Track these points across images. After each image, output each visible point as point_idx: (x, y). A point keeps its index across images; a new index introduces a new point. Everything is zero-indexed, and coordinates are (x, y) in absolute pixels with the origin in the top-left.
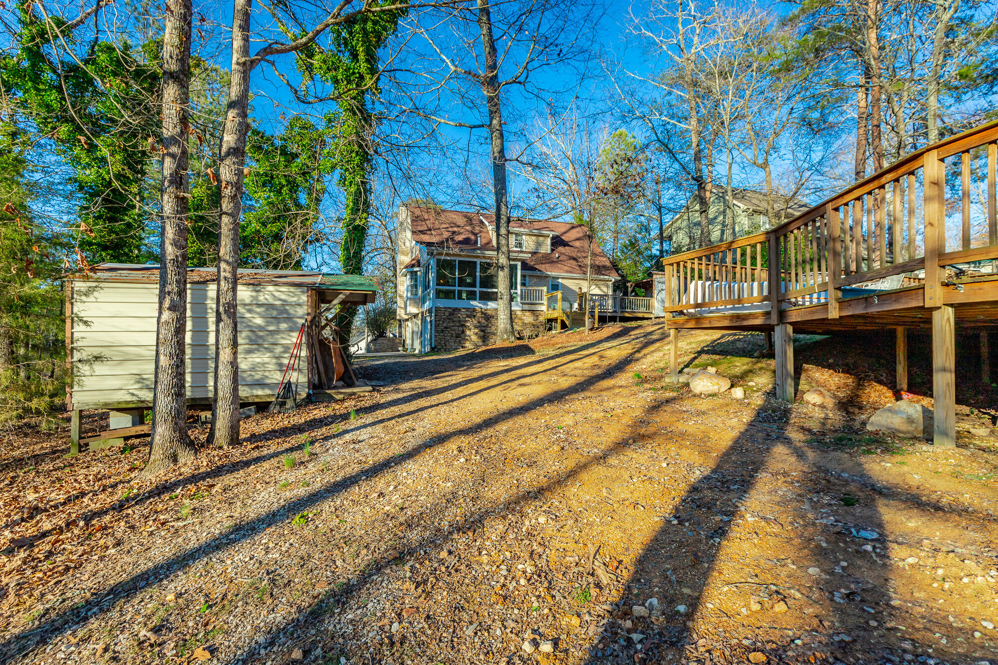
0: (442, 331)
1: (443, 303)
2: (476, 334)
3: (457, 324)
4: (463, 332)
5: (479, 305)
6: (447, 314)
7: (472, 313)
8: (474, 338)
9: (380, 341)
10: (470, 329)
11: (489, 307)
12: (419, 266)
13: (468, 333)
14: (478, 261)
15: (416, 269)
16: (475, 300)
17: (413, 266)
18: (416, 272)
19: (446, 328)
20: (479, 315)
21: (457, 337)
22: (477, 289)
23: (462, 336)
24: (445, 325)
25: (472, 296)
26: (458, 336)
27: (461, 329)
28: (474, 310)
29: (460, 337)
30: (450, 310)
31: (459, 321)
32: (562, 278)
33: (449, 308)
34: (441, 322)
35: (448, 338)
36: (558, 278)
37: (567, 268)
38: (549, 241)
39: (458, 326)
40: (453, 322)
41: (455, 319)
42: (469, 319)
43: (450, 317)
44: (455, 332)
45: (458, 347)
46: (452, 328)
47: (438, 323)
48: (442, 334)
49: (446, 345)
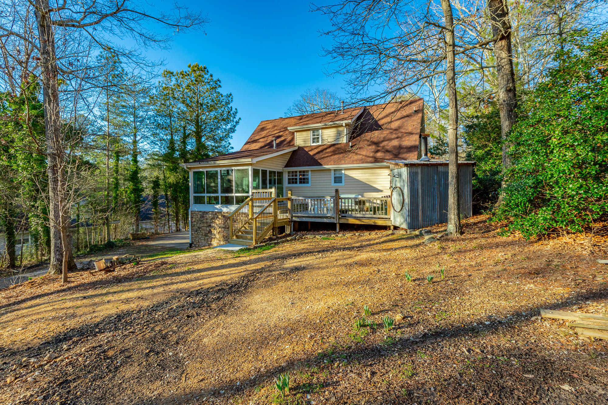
1: (197, 207)
2: (218, 234)
3: (205, 225)
4: (210, 232)
5: (221, 208)
6: (199, 216)
7: (216, 215)
10: (214, 229)
11: (229, 210)
13: (215, 232)
14: (219, 171)
16: (218, 204)
19: (199, 228)
22: (220, 195)
23: (209, 234)
24: (198, 225)
25: (216, 200)
26: (206, 235)
27: (208, 229)
28: (218, 213)
29: (208, 235)
30: (201, 213)
31: (207, 223)
32: (345, 169)
33: (200, 212)
34: (196, 223)
35: (200, 236)
36: (341, 170)
37: (359, 157)
38: (345, 129)
39: (206, 227)
40: (203, 223)
41: (204, 221)
42: (213, 221)
43: (201, 219)
44: (204, 232)
45: (206, 244)
46: (203, 228)
47: (194, 223)
48: (196, 233)
49: (199, 242)
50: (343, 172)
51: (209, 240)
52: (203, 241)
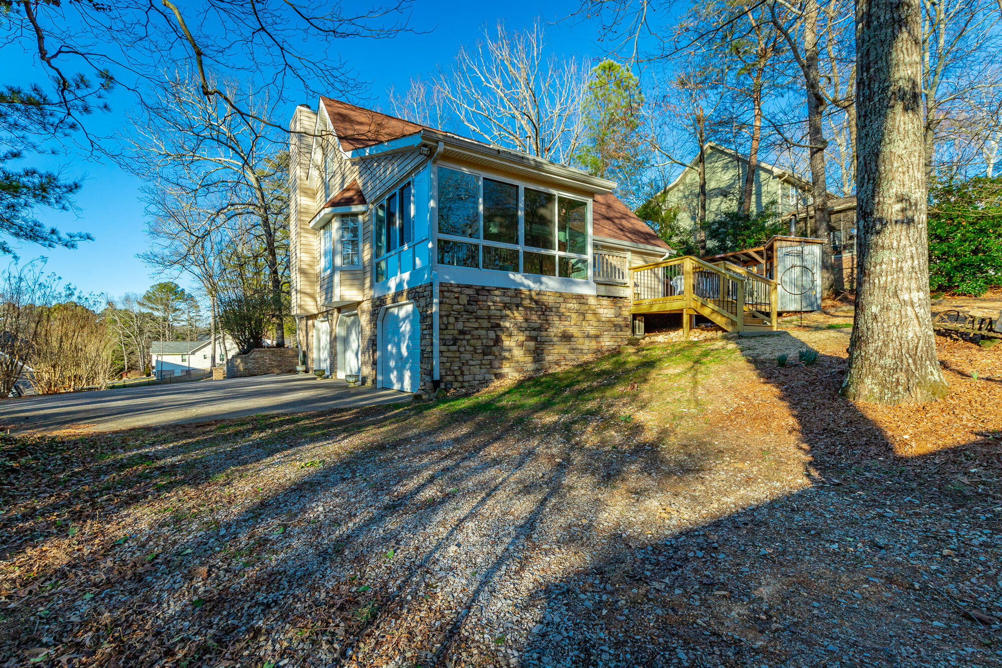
0: (455, 341)
1: (454, 275)
2: (521, 345)
3: (485, 324)
4: (498, 341)
5: (527, 282)
6: (464, 300)
7: (514, 299)
8: (518, 353)
9: (256, 354)
10: (510, 335)
11: (543, 288)
12: (363, 201)
13: (507, 343)
14: (522, 185)
15: (355, 209)
16: (516, 270)
17: (349, 202)
18: (356, 215)
19: (462, 332)
20: (527, 302)
21: (485, 354)
22: (521, 248)
23: (496, 350)
24: (460, 325)
25: (509, 262)
26: (487, 351)
27: (492, 334)
28: (518, 292)
29: (492, 352)
30: (470, 292)
31: (489, 317)
33: (469, 287)
34: (452, 320)
35: (468, 356)
39: (488, 329)
40: (477, 318)
41: (479, 313)
42: (508, 312)
43: (470, 308)
44: (480, 342)
45: (487, 376)
46: (475, 332)
47: (445, 319)
48: (454, 348)
49: (462, 374)
51: (496, 364)
52: (476, 370)
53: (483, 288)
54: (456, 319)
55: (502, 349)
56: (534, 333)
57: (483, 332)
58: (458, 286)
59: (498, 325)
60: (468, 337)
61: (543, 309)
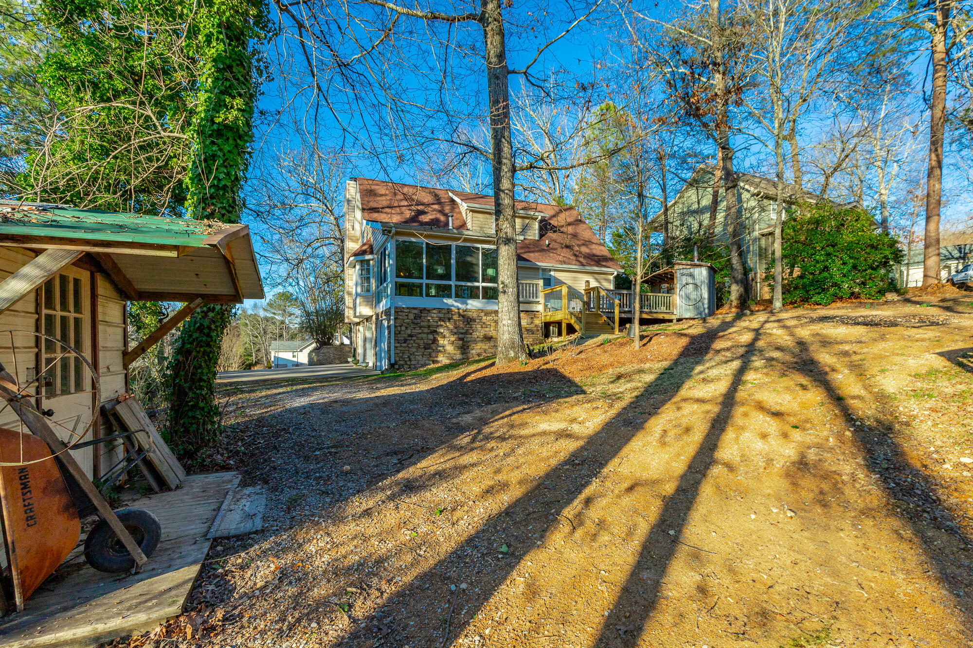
0: (405, 341)
1: (405, 302)
2: (453, 343)
3: (426, 330)
4: (435, 341)
5: (456, 304)
6: (412, 316)
7: (447, 314)
8: (450, 348)
9: (325, 349)
10: (444, 337)
11: (469, 307)
12: (372, 253)
13: (441, 341)
14: (454, 244)
15: (368, 257)
16: (449, 296)
17: (364, 253)
18: (369, 261)
19: (410, 336)
20: (456, 317)
21: (425, 348)
22: (453, 283)
23: (433, 346)
24: (409, 332)
25: (444, 291)
27: (431, 337)
28: (449, 311)
29: (431, 347)
30: (416, 311)
31: (429, 327)
32: (555, 270)
33: (415, 308)
34: (403, 328)
35: (414, 350)
36: (550, 270)
37: (561, 258)
38: (537, 224)
39: (428, 334)
40: (421, 327)
41: (422, 324)
42: (442, 323)
43: (416, 321)
44: (422, 342)
45: (427, 362)
46: (419, 336)
47: (399, 328)
48: (405, 345)
49: (410, 360)
50: (552, 273)
51: (434, 355)
52: (419, 358)
53: (425, 309)
54: (406, 328)
55: (438, 346)
56: (461, 336)
57: (425, 335)
58: (408, 308)
59: (435, 331)
60: (414, 338)
61: (468, 320)
